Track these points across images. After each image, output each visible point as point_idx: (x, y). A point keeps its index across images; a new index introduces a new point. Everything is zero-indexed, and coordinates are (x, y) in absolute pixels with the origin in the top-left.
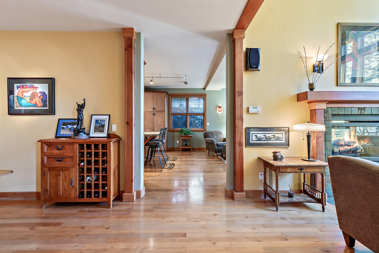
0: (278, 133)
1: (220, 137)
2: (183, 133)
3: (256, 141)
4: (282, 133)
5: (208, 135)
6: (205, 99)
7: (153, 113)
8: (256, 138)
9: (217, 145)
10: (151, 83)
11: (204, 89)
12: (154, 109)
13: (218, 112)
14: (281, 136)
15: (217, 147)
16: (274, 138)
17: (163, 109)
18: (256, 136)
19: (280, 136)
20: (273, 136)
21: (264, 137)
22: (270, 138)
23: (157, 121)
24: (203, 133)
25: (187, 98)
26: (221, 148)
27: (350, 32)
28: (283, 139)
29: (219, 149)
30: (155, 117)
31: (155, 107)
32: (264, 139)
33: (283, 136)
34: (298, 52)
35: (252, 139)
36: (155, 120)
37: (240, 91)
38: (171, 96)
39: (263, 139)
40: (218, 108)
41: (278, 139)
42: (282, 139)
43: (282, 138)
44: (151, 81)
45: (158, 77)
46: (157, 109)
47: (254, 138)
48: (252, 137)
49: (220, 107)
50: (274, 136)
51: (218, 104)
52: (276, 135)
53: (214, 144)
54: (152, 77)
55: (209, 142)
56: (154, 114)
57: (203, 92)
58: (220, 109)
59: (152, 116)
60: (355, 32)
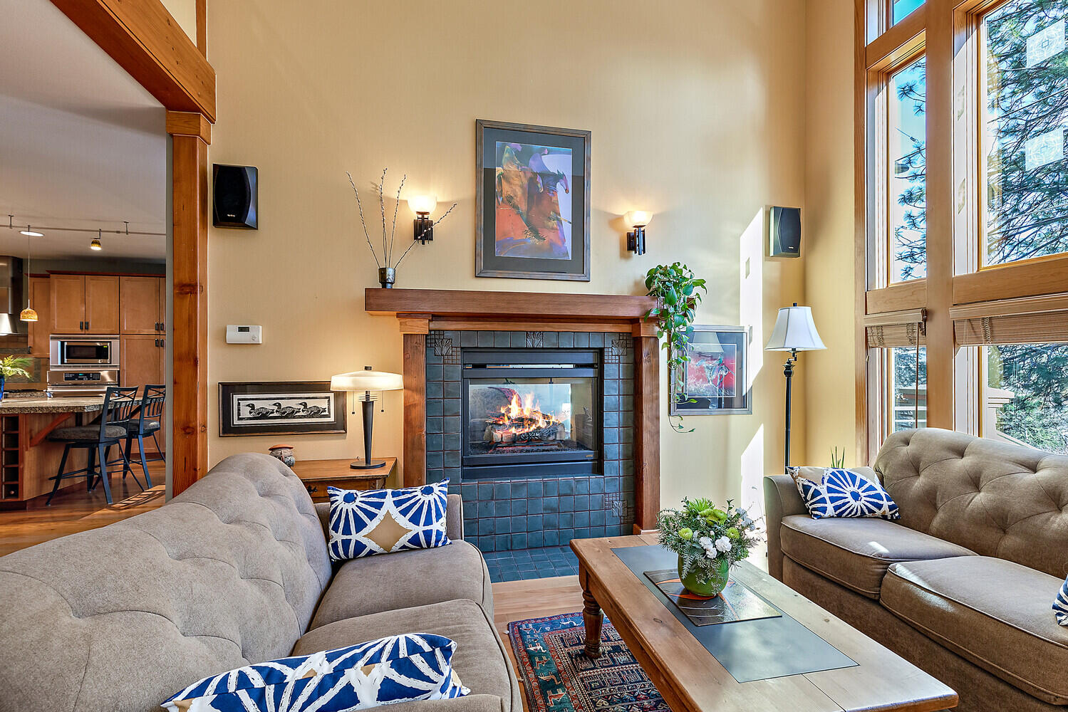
0: (316, 398)
3: (251, 419)
4: (329, 398)
7: (157, 341)
8: (250, 413)
10: (96, 248)
12: (159, 327)
14: (326, 406)
16: (303, 411)
18: (252, 407)
19: (323, 404)
20: (301, 404)
21: (276, 408)
22: (294, 411)
27: (506, 145)
28: (329, 412)
30: (163, 351)
31: (163, 321)
32: (275, 414)
33: (329, 404)
34: (374, 186)
35: (239, 414)
36: (164, 360)
37: (187, 281)
39: (273, 413)
41: (317, 412)
42: (327, 413)
43: (327, 410)
44: (94, 242)
45: (118, 232)
47: (246, 412)
48: (239, 410)
50: (305, 405)
52: (310, 403)
54: (97, 231)
56: (159, 344)
59: (153, 349)
60: (519, 147)
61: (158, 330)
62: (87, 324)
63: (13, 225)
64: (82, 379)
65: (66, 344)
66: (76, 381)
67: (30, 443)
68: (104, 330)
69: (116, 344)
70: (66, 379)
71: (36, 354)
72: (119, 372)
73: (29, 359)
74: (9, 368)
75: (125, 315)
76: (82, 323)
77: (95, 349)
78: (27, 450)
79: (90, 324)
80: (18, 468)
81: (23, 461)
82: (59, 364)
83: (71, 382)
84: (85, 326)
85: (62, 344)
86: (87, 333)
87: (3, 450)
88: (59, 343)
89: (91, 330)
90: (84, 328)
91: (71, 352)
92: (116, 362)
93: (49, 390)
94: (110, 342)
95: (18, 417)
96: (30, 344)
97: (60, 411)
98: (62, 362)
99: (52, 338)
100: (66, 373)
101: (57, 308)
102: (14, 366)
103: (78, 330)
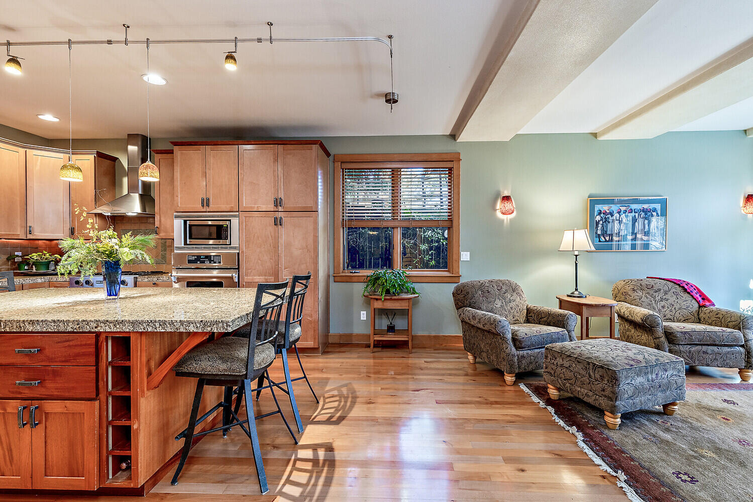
1: (512, 304)
2: (380, 290)
5: (470, 296)
6: (455, 172)
7: (276, 219)
9: (517, 342)
11: (453, 136)
12: (278, 202)
13: (499, 214)
15: (513, 349)
17: (310, 204)
23: (288, 245)
24: (452, 287)
25: (393, 170)
26: (529, 352)
29: (523, 357)
30: (282, 230)
31: (281, 195)
36: (282, 241)
38: (342, 162)
40: (499, 205)
44: (227, 57)
45: (259, 40)
46: (289, 204)
49: (507, 198)
51: (501, 190)
53: (504, 339)
54: (232, 41)
55: (481, 326)
56: (278, 222)
57: (447, 148)
58: (508, 206)
59: (271, 228)
61: (276, 206)
62: (208, 200)
63: (129, 39)
64: (203, 262)
65: (188, 223)
66: (199, 265)
67: (148, 386)
68: (224, 208)
69: (235, 222)
70: (190, 261)
71: (162, 235)
72: (238, 254)
73: (151, 239)
74: (127, 250)
75: (244, 188)
76: (203, 200)
77: (215, 228)
78: (143, 396)
79: (211, 200)
80: (130, 427)
81: (138, 418)
82: (183, 245)
83: (193, 266)
84: (206, 202)
85: (185, 222)
86: (208, 210)
87: (110, 393)
88: (183, 222)
89: (212, 207)
90: (205, 205)
91: (193, 232)
92: (235, 242)
93: (174, 274)
94: (230, 220)
95: (129, 338)
96: (157, 224)
97: (192, 329)
98: (185, 243)
99: (177, 217)
100: (189, 255)
101: (180, 183)
102: (134, 247)
103: (199, 207)
